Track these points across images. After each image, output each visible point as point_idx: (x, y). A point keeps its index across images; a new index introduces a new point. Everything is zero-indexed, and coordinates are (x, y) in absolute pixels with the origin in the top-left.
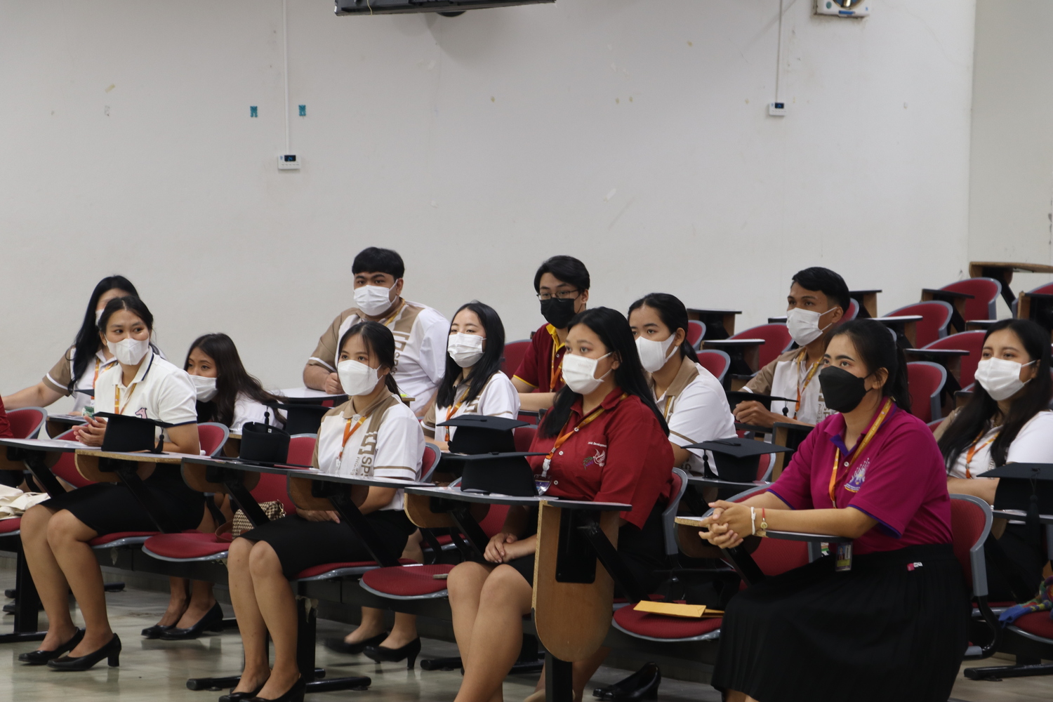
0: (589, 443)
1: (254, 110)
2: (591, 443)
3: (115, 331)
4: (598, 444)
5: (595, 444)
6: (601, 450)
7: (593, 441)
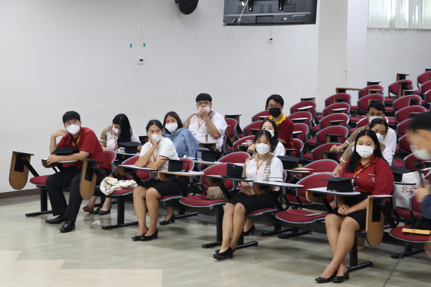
0: (369, 174)
1: (131, 45)
2: (370, 174)
3: (151, 132)
4: (373, 175)
5: (372, 175)
6: (374, 176)
7: (371, 174)
